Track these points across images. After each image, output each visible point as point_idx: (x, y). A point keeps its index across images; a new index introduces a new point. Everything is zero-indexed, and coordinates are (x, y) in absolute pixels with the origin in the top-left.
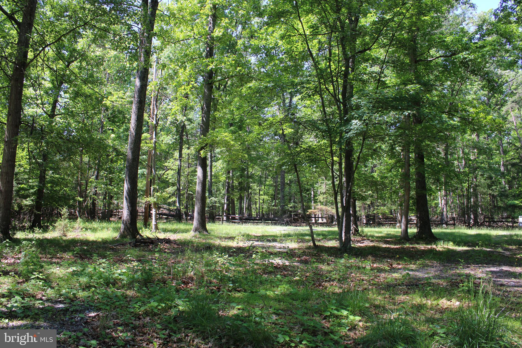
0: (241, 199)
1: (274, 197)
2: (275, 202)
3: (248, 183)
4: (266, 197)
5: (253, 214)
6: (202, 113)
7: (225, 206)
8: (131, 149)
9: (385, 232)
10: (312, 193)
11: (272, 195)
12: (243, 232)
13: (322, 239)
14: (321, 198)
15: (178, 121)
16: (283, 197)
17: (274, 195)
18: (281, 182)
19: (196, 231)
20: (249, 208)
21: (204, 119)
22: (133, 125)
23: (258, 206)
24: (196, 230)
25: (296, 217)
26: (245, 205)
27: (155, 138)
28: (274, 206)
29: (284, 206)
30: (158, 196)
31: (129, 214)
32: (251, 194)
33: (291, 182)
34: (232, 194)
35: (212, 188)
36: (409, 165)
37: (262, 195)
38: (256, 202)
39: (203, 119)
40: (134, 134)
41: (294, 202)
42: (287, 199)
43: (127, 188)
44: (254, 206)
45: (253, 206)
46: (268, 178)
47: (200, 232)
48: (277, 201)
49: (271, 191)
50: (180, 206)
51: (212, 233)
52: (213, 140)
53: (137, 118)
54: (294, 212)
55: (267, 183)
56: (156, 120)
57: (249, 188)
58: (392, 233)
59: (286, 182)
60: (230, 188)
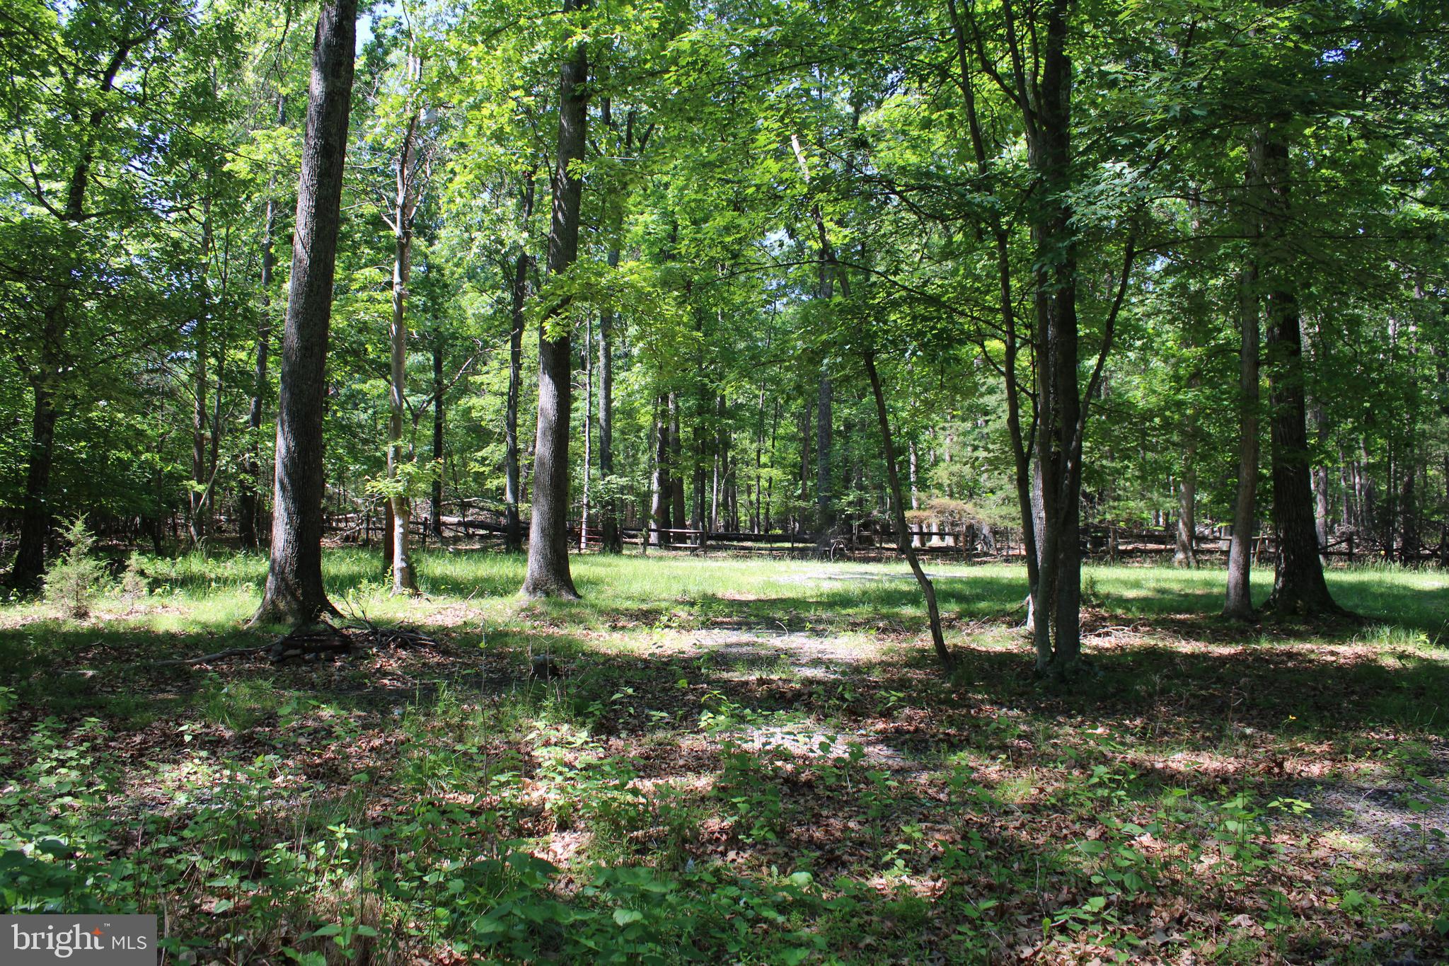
0: (701, 477)
1: (800, 473)
2: (804, 484)
3: (722, 432)
4: (776, 473)
5: (743, 518)
6: (555, 197)
7: (655, 499)
8: (296, 314)
9: (1153, 585)
10: (913, 458)
11: (794, 466)
12: (694, 590)
13: (960, 616)
14: (941, 474)
15: (502, 243)
16: (827, 471)
17: (801, 467)
18: (820, 427)
19: (535, 589)
20: (728, 504)
21: (560, 215)
22: (302, 233)
23: (754, 497)
24: (536, 587)
25: (866, 533)
26: (714, 496)
27: (401, 284)
28: (799, 497)
29: (829, 499)
30: (409, 474)
31: (291, 538)
32: (734, 461)
33: (849, 426)
34: (675, 465)
35: (612, 446)
36: (1258, 364)
37: (765, 466)
38: (749, 487)
39: (555, 218)
40: (307, 262)
41: (861, 487)
42: (838, 478)
43: (283, 451)
44: (745, 497)
45: (742, 499)
46: (782, 416)
47: (547, 594)
48: (809, 483)
49: (792, 456)
50: (516, 501)
51: (591, 597)
52: (589, 285)
53: (317, 207)
54: (860, 517)
55: (781, 431)
56: (403, 223)
57: (727, 445)
58: (1175, 587)
59: (835, 427)
60: (667, 444)
